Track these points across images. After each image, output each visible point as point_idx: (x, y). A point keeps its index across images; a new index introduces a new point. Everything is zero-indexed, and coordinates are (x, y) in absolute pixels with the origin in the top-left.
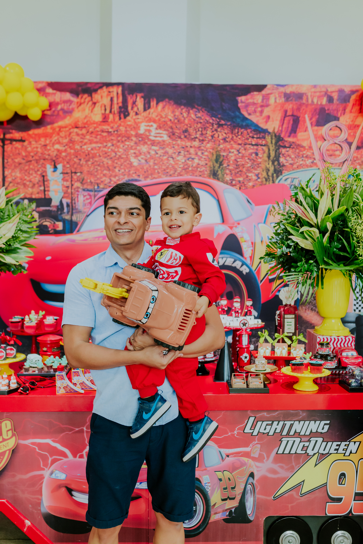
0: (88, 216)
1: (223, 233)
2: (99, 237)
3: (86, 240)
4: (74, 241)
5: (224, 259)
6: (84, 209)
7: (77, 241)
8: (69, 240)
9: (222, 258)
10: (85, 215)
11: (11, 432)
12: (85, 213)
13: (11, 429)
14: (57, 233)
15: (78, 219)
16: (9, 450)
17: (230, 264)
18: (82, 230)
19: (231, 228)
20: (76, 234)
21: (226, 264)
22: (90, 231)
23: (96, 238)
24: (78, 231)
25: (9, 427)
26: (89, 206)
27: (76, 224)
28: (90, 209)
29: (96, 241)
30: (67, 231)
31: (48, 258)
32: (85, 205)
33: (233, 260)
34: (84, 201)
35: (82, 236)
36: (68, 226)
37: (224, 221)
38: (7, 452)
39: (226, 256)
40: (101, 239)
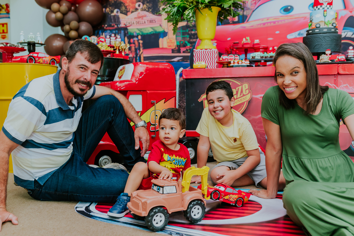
0: (253, 11)
1: (345, 16)
2: (261, 24)
3: (252, 26)
4: (245, 27)
5: (346, 33)
6: (252, 7)
7: (247, 28)
8: (241, 27)
9: (345, 32)
10: (252, 10)
11: (248, 90)
12: (251, 9)
13: (248, 89)
14: (234, 23)
15: (248, 14)
16: (247, 101)
17: (350, 36)
18: (250, 20)
19: (351, 12)
20: (246, 23)
21: (347, 36)
22: (255, 20)
23: (259, 24)
24: (248, 21)
25: (247, 87)
26: (254, 5)
27: (246, 17)
28: (255, 6)
29: (259, 26)
30: (240, 21)
31: (229, 39)
32: (252, 4)
33: (352, 33)
34: (251, 2)
35: (250, 24)
36: (241, 19)
37: (345, 8)
38: (246, 102)
39: (347, 31)
40: (262, 25)
